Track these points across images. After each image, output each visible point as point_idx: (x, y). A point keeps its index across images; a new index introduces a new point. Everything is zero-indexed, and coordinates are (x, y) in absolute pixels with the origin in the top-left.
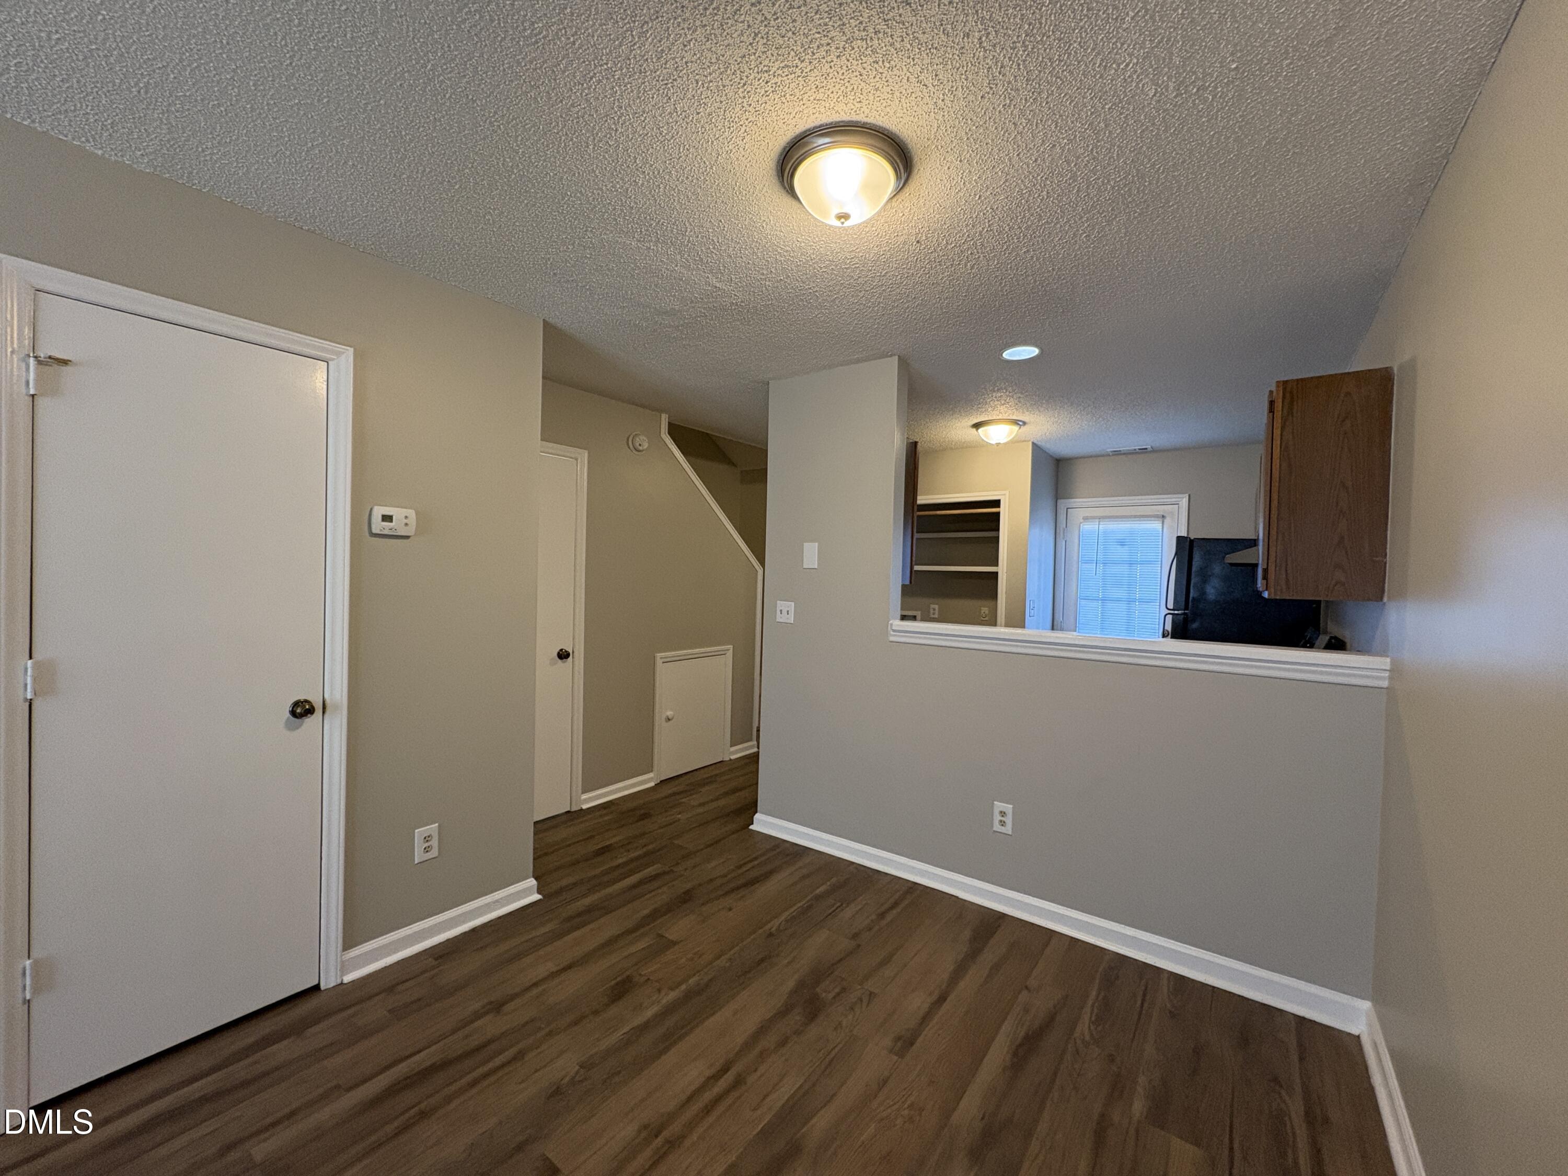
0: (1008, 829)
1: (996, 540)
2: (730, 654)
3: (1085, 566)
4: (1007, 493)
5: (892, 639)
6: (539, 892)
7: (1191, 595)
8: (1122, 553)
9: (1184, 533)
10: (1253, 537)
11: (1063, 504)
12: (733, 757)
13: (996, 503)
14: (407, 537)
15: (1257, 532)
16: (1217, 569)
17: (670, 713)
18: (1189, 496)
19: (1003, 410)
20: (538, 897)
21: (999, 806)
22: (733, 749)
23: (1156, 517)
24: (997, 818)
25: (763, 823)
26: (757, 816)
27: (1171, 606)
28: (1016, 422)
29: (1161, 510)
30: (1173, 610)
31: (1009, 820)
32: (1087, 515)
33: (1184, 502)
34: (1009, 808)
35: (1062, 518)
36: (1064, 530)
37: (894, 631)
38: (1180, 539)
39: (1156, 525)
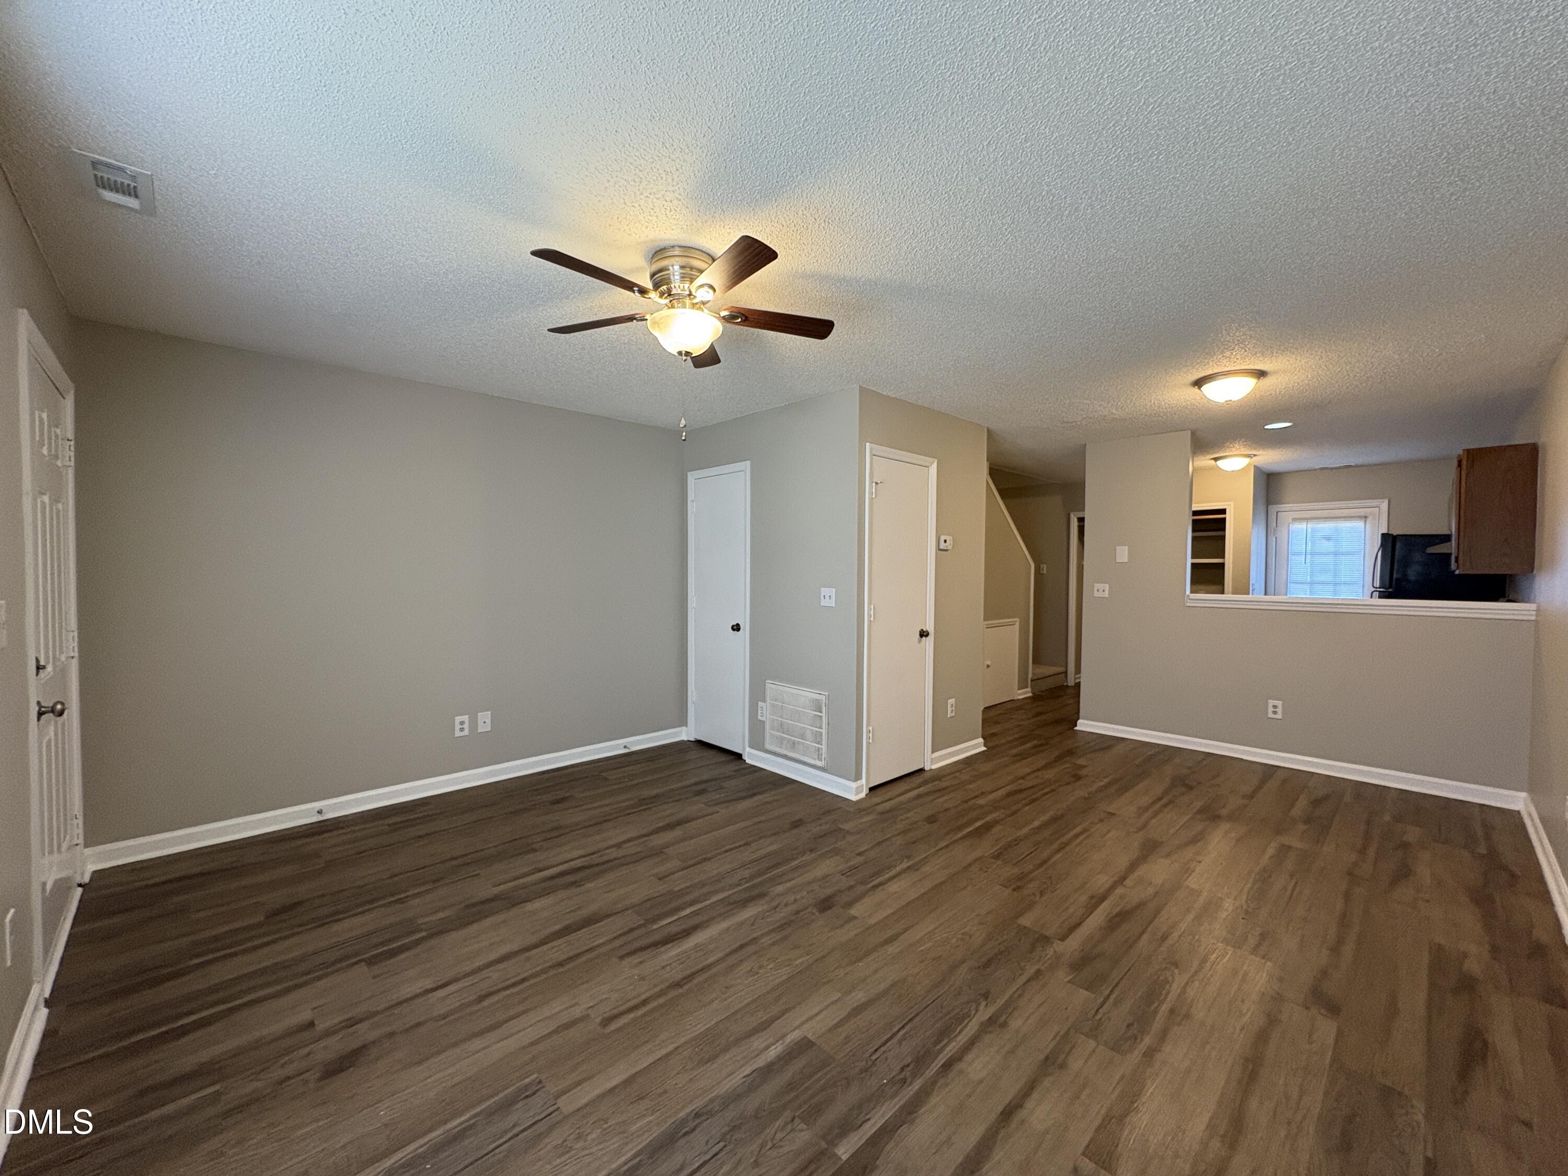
0: (1279, 716)
1: (1223, 538)
2: (1018, 623)
3: (1293, 558)
4: (1232, 503)
5: (1188, 604)
6: (985, 746)
7: (1395, 576)
8: (1328, 546)
9: (1385, 531)
10: (1449, 533)
11: (1273, 509)
12: (1020, 697)
13: (1223, 511)
14: (947, 550)
15: (1450, 528)
16: (1417, 557)
17: (988, 663)
18: (1389, 502)
19: (1238, 448)
20: (985, 749)
21: (1271, 703)
22: (1020, 692)
23: (1360, 517)
24: (1271, 709)
25: (1083, 725)
26: (1080, 722)
27: (1377, 584)
28: (1249, 456)
29: (1362, 512)
30: (1379, 588)
31: (1279, 710)
32: (1296, 517)
33: (1384, 505)
34: (1279, 703)
35: (1272, 517)
36: (1275, 530)
37: (1190, 599)
38: (1383, 534)
39: (1360, 524)
